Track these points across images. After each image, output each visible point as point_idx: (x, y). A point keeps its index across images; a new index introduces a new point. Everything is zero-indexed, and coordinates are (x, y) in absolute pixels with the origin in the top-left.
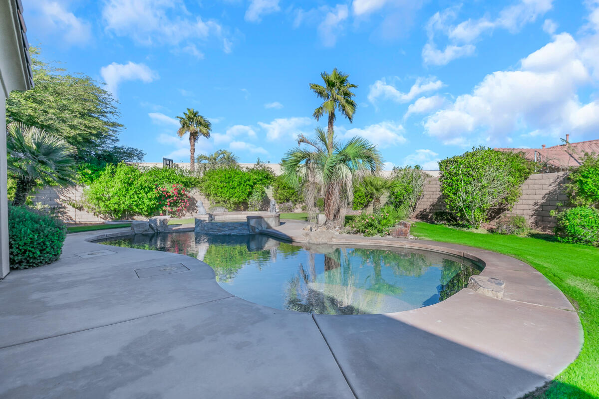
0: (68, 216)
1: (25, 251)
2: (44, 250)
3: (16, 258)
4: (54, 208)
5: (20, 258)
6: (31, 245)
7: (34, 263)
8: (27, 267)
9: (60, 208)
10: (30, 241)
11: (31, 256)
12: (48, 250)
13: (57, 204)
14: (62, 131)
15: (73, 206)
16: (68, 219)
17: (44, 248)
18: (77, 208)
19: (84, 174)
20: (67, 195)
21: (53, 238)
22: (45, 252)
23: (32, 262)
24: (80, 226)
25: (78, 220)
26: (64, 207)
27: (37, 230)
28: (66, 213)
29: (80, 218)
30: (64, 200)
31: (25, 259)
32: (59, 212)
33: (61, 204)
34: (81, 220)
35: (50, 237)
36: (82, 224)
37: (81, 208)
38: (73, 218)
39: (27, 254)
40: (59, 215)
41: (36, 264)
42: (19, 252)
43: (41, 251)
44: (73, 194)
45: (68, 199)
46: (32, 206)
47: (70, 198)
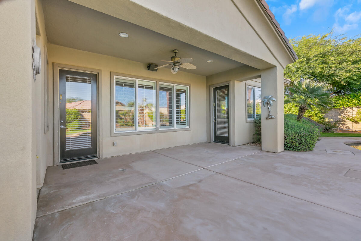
0: (346, 126)
1: (292, 142)
2: (301, 143)
3: (288, 145)
4: (337, 121)
5: (289, 145)
6: (294, 140)
7: (296, 149)
8: (293, 150)
9: (341, 121)
10: (294, 137)
11: (295, 145)
12: (303, 143)
13: (340, 119)
14: (340, 75)
15: (350, 120)
16: (346, 128)
17: (301, 142)
18: (354, 122)
19: (359, 99)
20: (346, 114)
21: (306, 138)
22: (302, 144)
23: (295, 148)
24: (355, 133)
25: (354, 129)
26: (344, 121)
27: (298, 132)
28: (345, 124)
29: (356, 128)
30: (343, 117)
31: (292, 146)
32: (340, 124)
33: (342, 119)
34: (356, 129)
35: (305, 137)
36: (357, 132)
37: (356, 122)
38: (351, 127)
39: (293, 144)
40: (341, 125)
41: (297, 150)
42: (289, 142)
43: (300, 144)
44: (351, 113)
45: (347, 116)
46: (323, 120)
47: (348, 115)
